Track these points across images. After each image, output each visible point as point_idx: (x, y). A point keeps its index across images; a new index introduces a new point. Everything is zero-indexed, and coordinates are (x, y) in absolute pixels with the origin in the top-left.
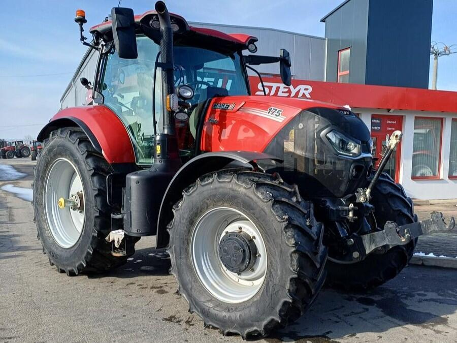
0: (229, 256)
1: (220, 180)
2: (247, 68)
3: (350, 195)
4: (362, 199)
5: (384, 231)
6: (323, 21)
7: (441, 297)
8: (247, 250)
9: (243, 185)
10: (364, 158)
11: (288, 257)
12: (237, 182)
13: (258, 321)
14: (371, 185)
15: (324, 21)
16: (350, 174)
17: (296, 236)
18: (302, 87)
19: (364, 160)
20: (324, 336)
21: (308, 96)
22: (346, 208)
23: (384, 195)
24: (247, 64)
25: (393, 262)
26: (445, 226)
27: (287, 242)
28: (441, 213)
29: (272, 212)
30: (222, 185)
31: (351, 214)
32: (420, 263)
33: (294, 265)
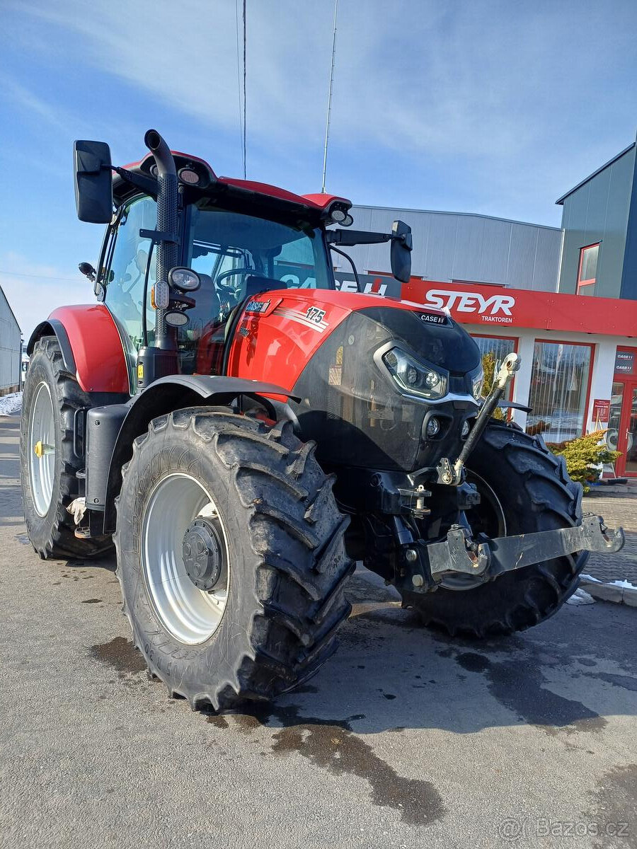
0: (192, 559)
1: (177, 426)
2: (331, 250)
3: (425, 470)
4: (445, 479)
5: (447, 542)
6: (560, 202)
7: (622, 673)
8: (215, 553)
9: (203, 436)
10: (452, 402)
11: (252, 574)
12: (195, 430)
13: (210, 684)
14: (462, 455)
15: (562, 204)
16: (423, 431)
17: (271, 537)
18: (498, 299)
19: (453, 404)
20: (344, 724)
21: (508, 313)
22: (409, 492)
23: (521, 475)
24: (333, 245)
25: (528, 597)
26: (605, 544)
27: (252, 547)
28: (601, 518)
29: (235, 490)
30: (177, 434)
31: (419, 505)
32: (618, 600)
33: (262, 591)
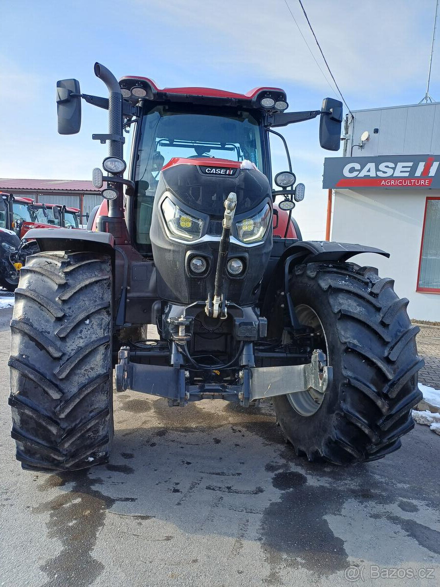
10: (207, 242)
16: (186, 269)
31: (180, 333)
33: (14, 386)
